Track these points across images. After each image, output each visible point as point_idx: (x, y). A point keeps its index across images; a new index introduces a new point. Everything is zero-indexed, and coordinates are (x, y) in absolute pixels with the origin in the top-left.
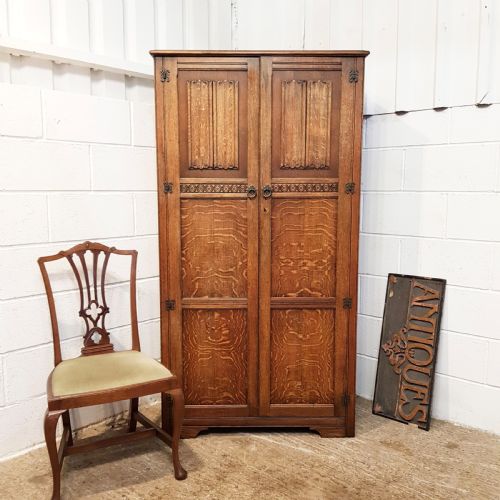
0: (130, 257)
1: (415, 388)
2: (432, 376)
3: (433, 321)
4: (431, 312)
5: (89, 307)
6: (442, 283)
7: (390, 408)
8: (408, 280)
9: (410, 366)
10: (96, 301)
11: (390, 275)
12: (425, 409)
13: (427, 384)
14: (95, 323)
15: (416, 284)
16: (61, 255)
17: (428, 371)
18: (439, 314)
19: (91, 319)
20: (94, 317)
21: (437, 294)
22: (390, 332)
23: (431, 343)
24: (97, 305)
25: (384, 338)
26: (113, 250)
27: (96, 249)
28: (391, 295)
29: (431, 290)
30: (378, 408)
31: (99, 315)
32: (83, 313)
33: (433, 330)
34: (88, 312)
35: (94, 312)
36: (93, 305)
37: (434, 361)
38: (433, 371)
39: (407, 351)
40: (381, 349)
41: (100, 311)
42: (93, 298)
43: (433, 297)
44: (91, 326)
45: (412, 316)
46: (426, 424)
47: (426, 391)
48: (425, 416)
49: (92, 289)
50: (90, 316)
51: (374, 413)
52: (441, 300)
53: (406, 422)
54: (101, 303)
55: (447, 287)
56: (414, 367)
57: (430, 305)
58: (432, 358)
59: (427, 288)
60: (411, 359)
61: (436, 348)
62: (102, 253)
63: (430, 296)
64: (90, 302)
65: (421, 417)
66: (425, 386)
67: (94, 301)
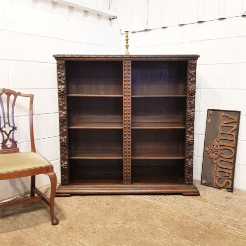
1: (225, 170)
2: (234, 164)
3: (234, 134)
4: (233, 129)
6: (238, 113)
7: (210, 181)
8: (218, 112)
9: (221, 159)
11: (208, 110)
12: (230, 181)
13: (231, 168)
15: (223, 114)
17: (231, 161)
18: (237, 130)
21: (236, 119)
22: (209, 141)
23: (233, 146)
25: (206, 144)
26: (19, 94)
28: (209, 121)
29: (232, 117)
30: (204, 182)
33: (234, 139)
37: (235, 156)
38: (235, 161)
39: (219, 151)
40: (204, 150)
43: (234, 121)
45: (222, 132)
46: (231, 189)
47: (230, 172)
48: (230, 185)
51: (202, 184)
52: (238, 122)
53: (220, 188)
56: (224, 160)
57: (232, 126)
58: (233, 154)
59: (230, 116)
60: (222, 155)
61: (235, 148)
63: (232, 121)
65: (228, 185)
66: (230, 169)
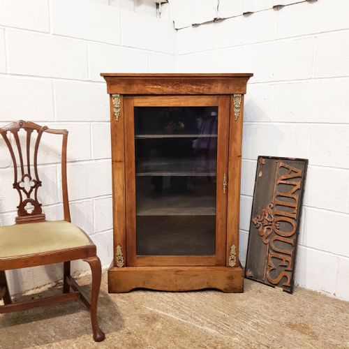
1: (281, 256)
2: (295, 246)
3: (296, 197)
4: (295, 189)
6: (304, 162)
7: (259, 274)
8: (274, 161)
9: (276, 237)
11: (259, 157)
12: (289, 275)
13: (290, 252)
15: (281, 164)
17: (291, 241)
18: (302, 191)
21: (300, 173)
22: (259, 208)
23: (295, 216)
25: (254, 212)
28: (260, 175)
29: (295, 169)
30: (249, 273)
33: (296, 205)
37: (297, 233)
38: (296, 241)
39: (273, 224)
40: (252, 222)
43: (297, 175)
45: (278, 193)
46: (290, 288)
47: (289, 259)
48: (289, 281)
51: (246, 277)
52: (303, 178)
53: (273, 286)
56: (280, 238)
57: (294, 183)
58: (295, 229)
59: (291, 168)
60: (277, 231)
61: (298, 221)
63: (294, 175)
65: (286, 282)
66: (290, 255)
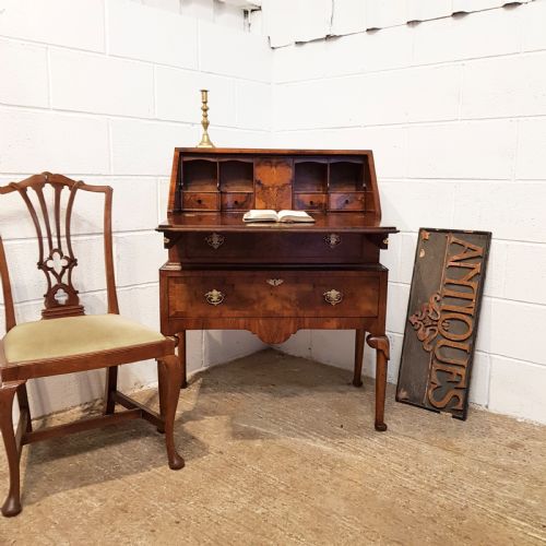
0: (103, 195)
1: (449, 368)
2: (470, 354)
3: (474, 285)
4: (472, 274)
5: (51, 258)
6: (485, 237)
7: (417, 394)
8: (443, 235)
9: (443, 342)
10: (59, 250)
11: (421, 230)
12: (461, 394)
13: (465, 363)
14: (59, 277)
15: (453, 239)
16: (12, 187)
17: (466, 346)
18: (482, 276)
19: (54, 273)
20: (59, 271)
21: (480, 251)
22: (419, 301)
23: (471, 311)
24: (62, 255)
25: (412, 308)
26: (81, 185)
27: (59, 182)
28: (422, 255)
29: (472, 246)
30: (403, 394)
31: (64, 268)
32: (42, 265)
33: (473, 296)
34: (50, 264)
35: (58, 263)
36: (57, 255)
37: (474, 335)
38: (473, 347)
39: (440, 323)
40: (408, 322)
41: (65, 263)
42: (55, 246)
43: (475, 254)
44: (54, 281)
45: (447, 280)
46: (461, 411)
47: (462, 372)
48: (461, 403)
49: (55, 240)
50: (51, 269)
51: (397, 400)
52: (484, 258)
53: (437, 410)
54: (66, 253)
55: (493, 241)
56: (450, 343)
57: (471, 265)
58: (471, 330)
59: (467, 245)
60: (445, 333)
61: (476, 317)
62: (66, 188)
63: (471, 254)
64: (52, 251)
65: (457, 404)
66: (463, 366)
67: (56, 250)
